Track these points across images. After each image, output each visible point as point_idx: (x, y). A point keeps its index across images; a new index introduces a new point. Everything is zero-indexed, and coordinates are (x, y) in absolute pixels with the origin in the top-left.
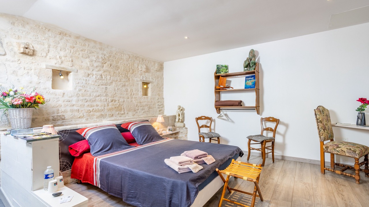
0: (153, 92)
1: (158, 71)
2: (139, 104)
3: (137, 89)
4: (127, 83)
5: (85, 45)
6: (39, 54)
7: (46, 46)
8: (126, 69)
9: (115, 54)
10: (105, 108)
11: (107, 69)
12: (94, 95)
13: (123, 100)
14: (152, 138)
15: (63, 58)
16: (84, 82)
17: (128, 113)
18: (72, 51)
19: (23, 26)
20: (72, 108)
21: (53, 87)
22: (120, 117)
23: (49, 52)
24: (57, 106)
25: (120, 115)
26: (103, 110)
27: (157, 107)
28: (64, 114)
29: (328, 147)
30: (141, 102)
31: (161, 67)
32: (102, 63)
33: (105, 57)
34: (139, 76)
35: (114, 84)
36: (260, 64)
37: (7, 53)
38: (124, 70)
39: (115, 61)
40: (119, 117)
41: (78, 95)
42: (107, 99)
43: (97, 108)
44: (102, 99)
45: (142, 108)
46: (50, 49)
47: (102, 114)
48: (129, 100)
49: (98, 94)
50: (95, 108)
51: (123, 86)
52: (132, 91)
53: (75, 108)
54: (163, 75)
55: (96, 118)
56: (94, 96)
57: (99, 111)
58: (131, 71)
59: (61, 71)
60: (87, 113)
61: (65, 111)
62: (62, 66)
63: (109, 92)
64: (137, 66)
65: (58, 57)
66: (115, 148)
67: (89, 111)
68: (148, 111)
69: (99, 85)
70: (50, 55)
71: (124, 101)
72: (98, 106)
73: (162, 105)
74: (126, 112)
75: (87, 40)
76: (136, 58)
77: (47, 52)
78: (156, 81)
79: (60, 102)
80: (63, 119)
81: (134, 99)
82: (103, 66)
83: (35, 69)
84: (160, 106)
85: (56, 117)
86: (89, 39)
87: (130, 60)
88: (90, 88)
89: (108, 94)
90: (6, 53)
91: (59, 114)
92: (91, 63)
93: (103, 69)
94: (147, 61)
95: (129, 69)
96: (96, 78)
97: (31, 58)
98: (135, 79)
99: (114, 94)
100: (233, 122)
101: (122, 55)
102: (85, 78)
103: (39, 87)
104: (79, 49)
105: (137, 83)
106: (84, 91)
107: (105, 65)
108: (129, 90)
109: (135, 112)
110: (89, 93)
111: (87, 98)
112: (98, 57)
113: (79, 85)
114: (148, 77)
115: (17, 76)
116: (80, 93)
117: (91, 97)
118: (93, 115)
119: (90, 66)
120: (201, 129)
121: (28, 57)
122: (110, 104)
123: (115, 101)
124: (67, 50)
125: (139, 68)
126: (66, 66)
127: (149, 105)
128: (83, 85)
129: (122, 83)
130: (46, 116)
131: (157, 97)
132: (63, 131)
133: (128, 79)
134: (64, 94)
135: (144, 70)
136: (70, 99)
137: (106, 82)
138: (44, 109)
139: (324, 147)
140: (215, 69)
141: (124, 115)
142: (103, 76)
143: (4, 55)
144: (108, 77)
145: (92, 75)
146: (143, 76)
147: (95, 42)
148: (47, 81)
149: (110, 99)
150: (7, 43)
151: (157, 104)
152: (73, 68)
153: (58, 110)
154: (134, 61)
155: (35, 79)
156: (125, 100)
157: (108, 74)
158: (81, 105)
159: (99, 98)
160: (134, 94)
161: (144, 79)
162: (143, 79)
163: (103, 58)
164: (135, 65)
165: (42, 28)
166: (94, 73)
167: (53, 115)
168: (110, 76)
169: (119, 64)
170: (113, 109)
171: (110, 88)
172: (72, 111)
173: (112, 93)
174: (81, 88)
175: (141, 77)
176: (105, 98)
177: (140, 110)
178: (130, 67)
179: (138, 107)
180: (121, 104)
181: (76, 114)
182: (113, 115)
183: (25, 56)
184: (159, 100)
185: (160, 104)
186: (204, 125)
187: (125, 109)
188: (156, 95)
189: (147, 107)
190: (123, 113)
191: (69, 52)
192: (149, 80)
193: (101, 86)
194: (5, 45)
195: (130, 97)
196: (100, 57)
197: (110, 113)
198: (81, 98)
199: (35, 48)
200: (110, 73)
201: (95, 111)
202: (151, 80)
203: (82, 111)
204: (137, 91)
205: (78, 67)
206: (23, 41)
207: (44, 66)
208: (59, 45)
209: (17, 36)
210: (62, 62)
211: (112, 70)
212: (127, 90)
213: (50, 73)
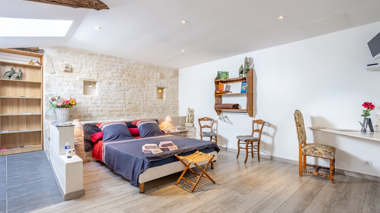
0: (167, 96)
1: (173, 77)
2: (153, 106)
3: (152, 94)
4: (142, 89)
5: (107, 61)
6: (75, 70)
7: (80, 65)
8: (142, 77)
9: (132, 65)
10: (123, 109)
11: (125, 78)
12: (114, 99)
13: (139, 103)
14: (153, 133)
15: (91, 72)
16: (107, 89)
17: (143, 114)
18: (98, 66)
19: (66, 53)
20: (97, 108)
21: (84, 94)
23: (82, 69)
24: (87, 107)
26: (122, 111)
27: (171, 109)
28: (91, 113)
29: (306, 150)
30: (156, 105)
31: (176, 73)
32: (121, 74)
33: (124, 68)
34: (154, 82)
35: (131, 90)
36: (254, 70)
37: (56, 72)
38: (140, 78)
39: (132, 71)
40: (135, 116)
41: (102, 99)
43: (116, 109)
44: (121, 102)
45: (156, 109)
46: (82, 66)
47: (121, 114)
48: (145, 103)
49: (117, 98)
50: (115, 109)
51: (139, 91)
52: (147, 95)
53: (100, 108)
54: (178, 80)
55: (116, 117)
57: (118, 111)
58: (147, 79)
59: (90, 81)
60: (109, 113)
61: (92, 111)
62: (91, 78)
63: (127, 96)
64: (152, 74)
65: (88, 71)
66: (120, 138)
67: (110, 111)
68: (162, 112)
69: (118, 91)
70: (82, 70)
72: (117, 107)
73: (176, 107)
74: (141, 113)
75: (109, 57)
76: (152, 67)
77: (80, 68)
78: (171, 86)
79: (89, 104)
80: (91, 117)
81: (149, 102)
82: (122, 76)
83: (73, 82)
84: (174, 108)
85: (86, 115)
86: (110, 56)
87: (145, 69)
88: (111, 93)
89: (125, 97)
91: (88, 113)
92: (112, 74)
93: (122, 78)
94: (162, 69)
95: (145, 77)
96: (116, 85)
97: (70, 74)
98: (150, 85)
100: (231, 123)
101: (139, 66)
102: (107, 86)
103: (75, 93)
104: (103, 65)
105: (153, 88)
106: (106, 96)
108: (145, 94)
109: (150, 113)
110: (110, 98)
111: (109, 101)
112: (118, 69)
113: (103, 91)
114: (163, 83)
115: (61, 86)
116: (104, 97)
117: (112, 101)
118: (114, 114)
119: (111, 76)
120: (203, 129)
121: (68, 73)
122: (128, 106)
123: (132, 103)
124: (94, 66)
125: (154, 75)
126: (93, 78)
127: (163, 107)
128: (106, 91)
129: (138, 88)
130: (79, 114)
131: (172, 100)
132: (87, 124)
133: (144, 86)
134: (92, 98)
135: (158, 77)
136: (96, 102)
137: (124, 88)
138: (78, 109)
139: (303, 150)
140: (216, 75)
141: (140, 115)
142: (122, 84)
143: (54, 73)
144: (126, 85)
145: (113, 84)
146: (158, 82)
147: (116, 58)
148: (80, 89)
149: (127, 102)
150: (56, 65)
151: (171, 106)
152: (99, 79)
153: (88, 110)
154: (149, 70)
155: (72, 88)
156: (141, 102)
157: (126, 82)
158: (104, 106)
159: (119, 101)
160: (149, 98)
161: (159, 85)
163: (122, 70)
164: (150, 73)
165: (77, 52)
166: (115, 81)
167: (84, 113)
168: (127, 84)
169: (136, 74)
170: (130, 110)
171: (128, 93)
172: (97, 111)
173: (130, 97)
174: (104, 94)
175: (156, 83)
176: (124, 101)
177: (154, 111)
178: (146, 75)
179: (153, 108)
180: (137, 105)
181: (100, 113)
182: (129, 115)
183: (66, 73)
184: (174, 103)
185: (174, 106)
186: (206, 126)
187: (140, 110)
188: (170, 98)
189: (161, 109)
190: (139, 113)
191: (96, 67)
192: (163, 85)
193: (120, 92)
194: (55, 67)
195: (145, 100)
196: (119, 69)
197: (127, 113)
198: (104, 101)
199: (72, 67)
200: (128, 81)
201: (115, 111)
202: (166, 85)
203: (105, 111)
204: (152, 95)
205: (102, 78)
206: (65, 63)
207: (78, 79)
208: (89, 63)
209: (62, 60)
210: (90, 75)
211: (130, 78)
212: (142, 95)
213: (82, 83)
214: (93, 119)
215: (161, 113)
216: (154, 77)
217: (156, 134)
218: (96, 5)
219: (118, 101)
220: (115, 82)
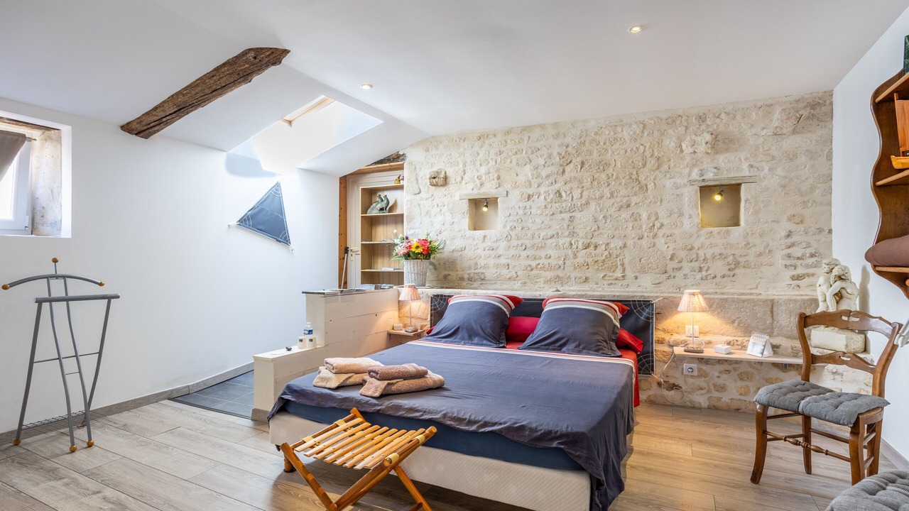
0: (756, 213)
2: (682, 254)
3: (676, 210)
4: (634, 200)
5: (521, 141)
6: (451, 181)
7: (461, 166)
8: (630, 162)
9: (596, 134)
10: (567, 262)
11: (574, 174)
12: (541, 235)
13: (621, 244)
15: (484, 177)
16: (521, 212)
18: (499, 161)
19: (437, 148)
20: (497, 261)
21: (475, 227)
22: (609, 285)
23: (465, 174)
24: (475, 258)
25: (610, 282)
26: (562, 268)
27: (780, 263)
28: (484, 271)
30: (691, 249)
32: (561, 165)
33: (569, 149)
34: (687, 170)
35: (593, 206)
37: (422, 190)
38: (624, 167)
39: (595, 152)
40: (606, 286)
41: (508, 238)
42: (573, 243)
43: (546, 262)
44: (560, 244)
45: (695, 264)
46: (466, 168)
47: (558, 276)
48: (645, 243)
49: (550, 233)
50: (541, 261)
51: (621, 207)
52: (653, 218)
53: (503, 261)
55: (544, 284)
56: (541, 238)
57: (550, 268)
58: (651, 163)
59: (486, 199)
60: (525, 272)
61: (486, 266)
62: (483, 190)
63: (579, 227)
64: (673, 144)
65: (476, 177)
67: (529, 268)
68: (724, 276)
69: (553, 214)
70: (466, 177)
71: (625, 246)
72: (550, 257)
73: (812, 256)
74: (630, 274)
75: (525, 129)
76: (672, 121)
77: (463, 173)
78: (780, 171)
79: (480, 252)
80: (482, 280)
81: (661, 242)
82: (564, 172)
83: (448, 205)
84: (798, 258)
85: (472, 275)
86: (529, 127)
87: (646, 134)
88: (533, 222)
89: (575, 230)
90: (420, 191)
91: (476, 271)
92: (535, 172)
93: (564, 176)
94: (723, 116)
95: (644, 158)
96: (545, 199)
97: (442, 189)
98: (669, 183)
99: (592, 230)
101: (619, 129)
102: (521, 205)
104: (510, 154)
105: (678, 192)
106: (520, 229)
107: (568, 169)
108: (644, 216)
109: (666, 275)
110: (530, 233)
111: (528, 243)
112: (550, 156)
113: (511, 218)
114: (728, 167)
115: (430, 217)
116: (513, 233)
117: (535, 241)
118: (538, 277)
119: (533, 178)
122: (582, 253)
123: (596, 247)
124: (491, 162)
125: (684, 147)
126: (488, 190)
127: (731, 257)
128: (518, 217)
129: (618, 199)
130: (460, 273)
131: (785, 226)
132: (438, 296)
133: (641, 188)
134: (485, 237)
135: (702, 148)
136: (495, 245)
137: (570, 205)
138: (458, 262)
141: (624, 283)
142: (563, 194)
143: (419, 193)
144: (576, 194)
145: (537, 196)
146: (705, 166)
147: (543, 126)
148: (463, 218)
149: (580, 243)
150: (421, 177)
151: (781, 253)
152: (501, 189)
153: (476, 264)
154: (663, 133)
155: (449, 218)
156: (630, 243)
157: (576, 186)
158: (513, 256)
159: (553, 240)
160: (662, 225)
161: (710, 175)
162: (702, 175)
163: (563, 154)
164: (666, 142)
165: (456, 141)
166: (542, 189)
167: (469, 272)
168: (579, 191)
169: (608, 156)
170: (588, 265)
171: (583, 217)
172: (497, 266)
173: (588, 228)
174: (515, 224)
175: (695, 172)
176: (568, 239)
177: (686, 271)
178: (648, 154)
179: (680, 262)
180: (615, 252)
181: (504, 272)
182: (586, 280)
183: (438, 189)
184: (795, 238)
185: (797, 251)
186: (847, 356)
187: (626, 265)
188: (776, 221)
189: (719, 263)
190: (620, 275)
191: (494, 163)
192: (732, 175)
193: (559, 217)
194: (420, 181)
195: (646, 234)
196: (555, 154)
197: (579, 275)
198: (515, 243)
199: (448, 174)
200: (580, 182)
201: (543, 268)
202: (746, 173)
203: (515, 266)
204: (676, 215)
205: (509, 186)
206: (436, 169)
207: (457, 198)
208: (479, 158)
209: (430, 164)
210: (482, 184)
211: (588, 174)
212: (636, 218)
213: (465, 206)
214: (486, 286)
215: (718, 279)
216: (686, 151)
217: (571, 346)
218: (257, 60)
219: (551, 241)
220: (542, 192)
